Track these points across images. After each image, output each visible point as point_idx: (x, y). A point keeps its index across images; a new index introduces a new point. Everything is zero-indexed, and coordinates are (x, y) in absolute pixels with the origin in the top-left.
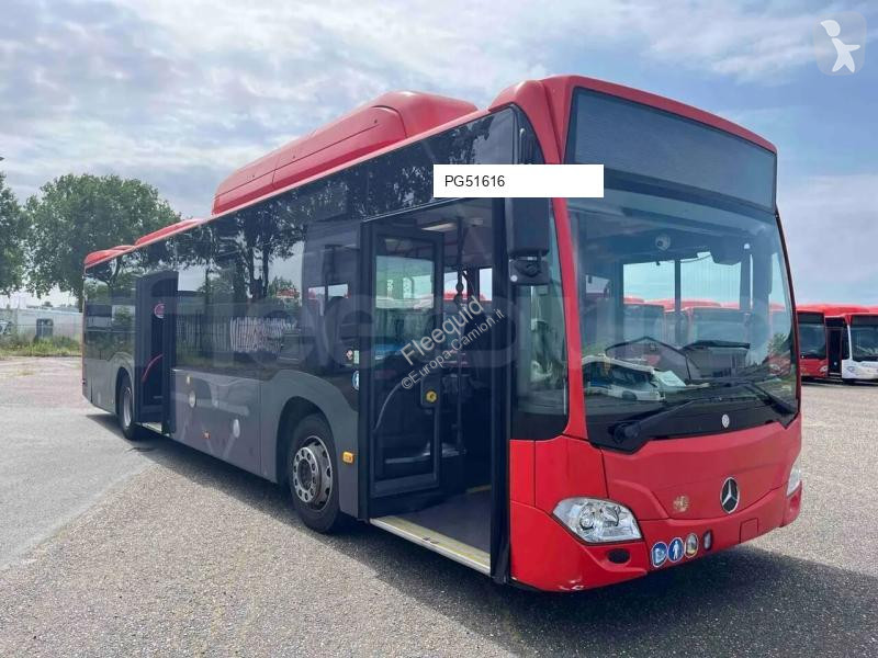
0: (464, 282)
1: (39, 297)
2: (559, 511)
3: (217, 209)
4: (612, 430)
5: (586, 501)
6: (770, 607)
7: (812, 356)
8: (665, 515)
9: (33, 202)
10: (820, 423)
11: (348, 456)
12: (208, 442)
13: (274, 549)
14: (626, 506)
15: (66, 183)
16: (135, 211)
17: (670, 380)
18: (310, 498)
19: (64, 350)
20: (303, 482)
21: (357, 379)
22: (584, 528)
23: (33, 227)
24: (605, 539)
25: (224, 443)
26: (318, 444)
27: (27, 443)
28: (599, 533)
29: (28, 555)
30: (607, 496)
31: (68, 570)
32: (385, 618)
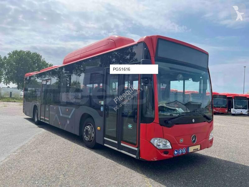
0: (129, 84)
1: (6, 85)
2: (152, 141)
3: (64, 63)
4: (165, 121)
5: (158, 139)
6: (204, 167)
7: (223, 107)
8: (177, 143)
9: (5, 58)
10: (223, 125)
11: (99, 128)
12: (60, 125)
13: (79, 152)
14: (168, 141)
15: (15, 53)
16: (35, 61)
17: (180, 110)
18: (88, 139)
19: (15, 100)
20: (86, 135)
21: (102, 108)
22: (158, 145)
23: (5, 65)
24: (163, 148)
25: (65, 125)
26: (90, 125)
27: (9, 125)
28: (161, 147)
29: (15, 152)
30: (164, 138)
31: (26, 156)
32: (108, 168)
